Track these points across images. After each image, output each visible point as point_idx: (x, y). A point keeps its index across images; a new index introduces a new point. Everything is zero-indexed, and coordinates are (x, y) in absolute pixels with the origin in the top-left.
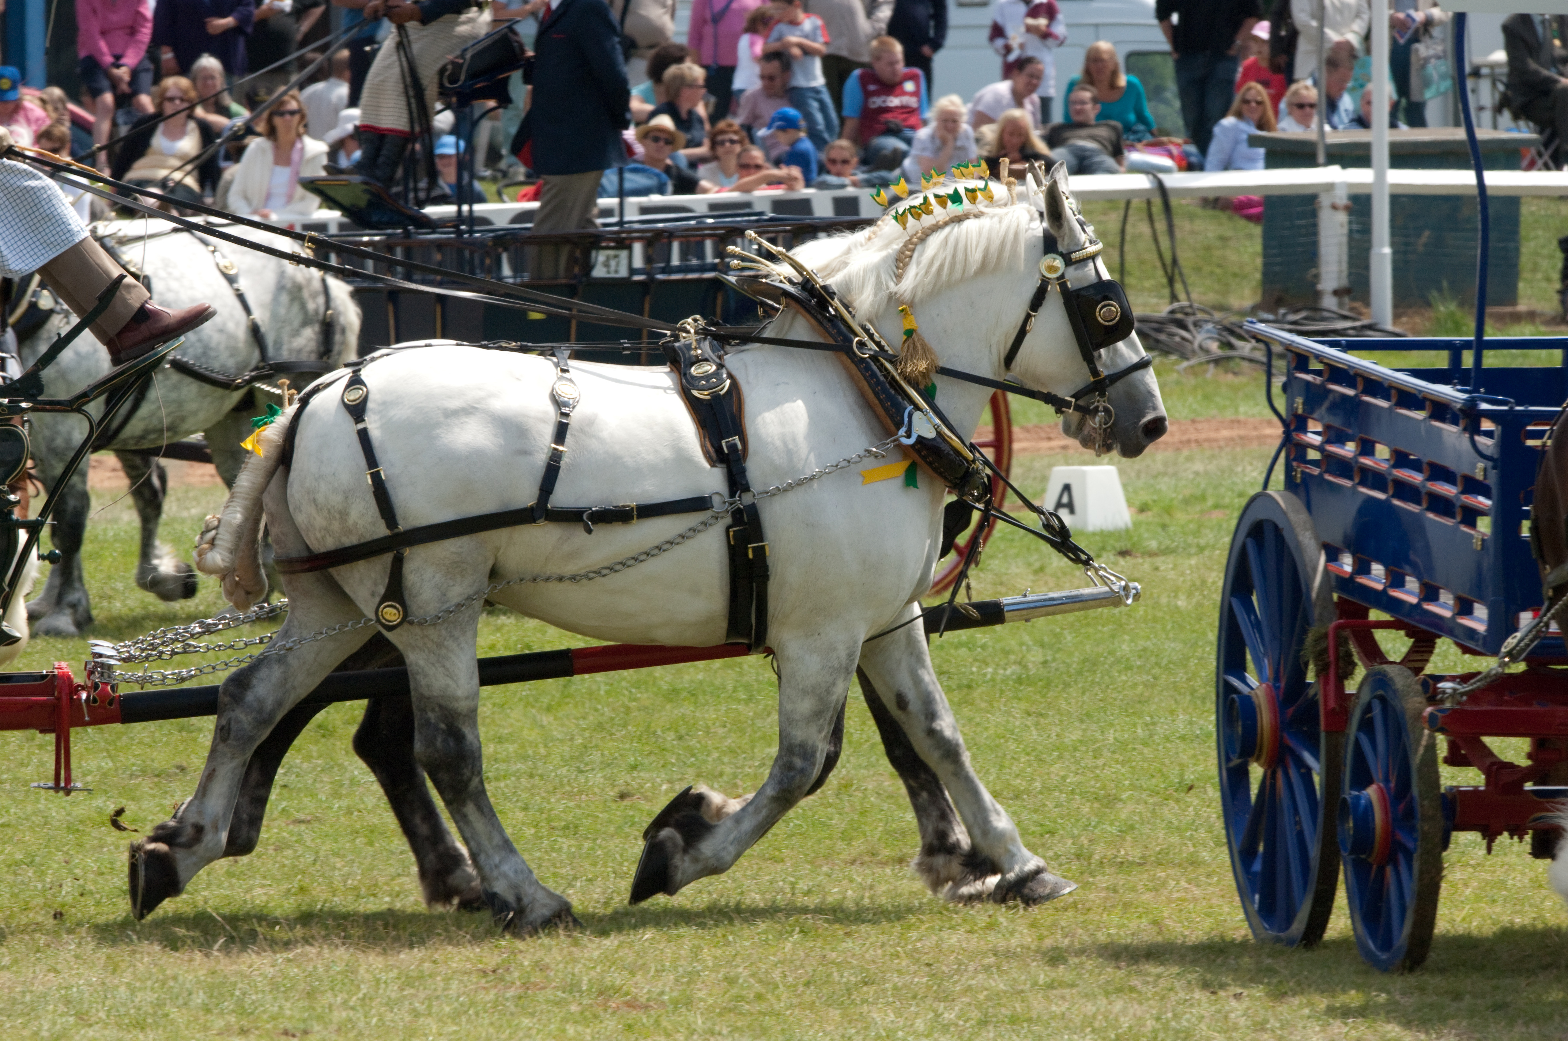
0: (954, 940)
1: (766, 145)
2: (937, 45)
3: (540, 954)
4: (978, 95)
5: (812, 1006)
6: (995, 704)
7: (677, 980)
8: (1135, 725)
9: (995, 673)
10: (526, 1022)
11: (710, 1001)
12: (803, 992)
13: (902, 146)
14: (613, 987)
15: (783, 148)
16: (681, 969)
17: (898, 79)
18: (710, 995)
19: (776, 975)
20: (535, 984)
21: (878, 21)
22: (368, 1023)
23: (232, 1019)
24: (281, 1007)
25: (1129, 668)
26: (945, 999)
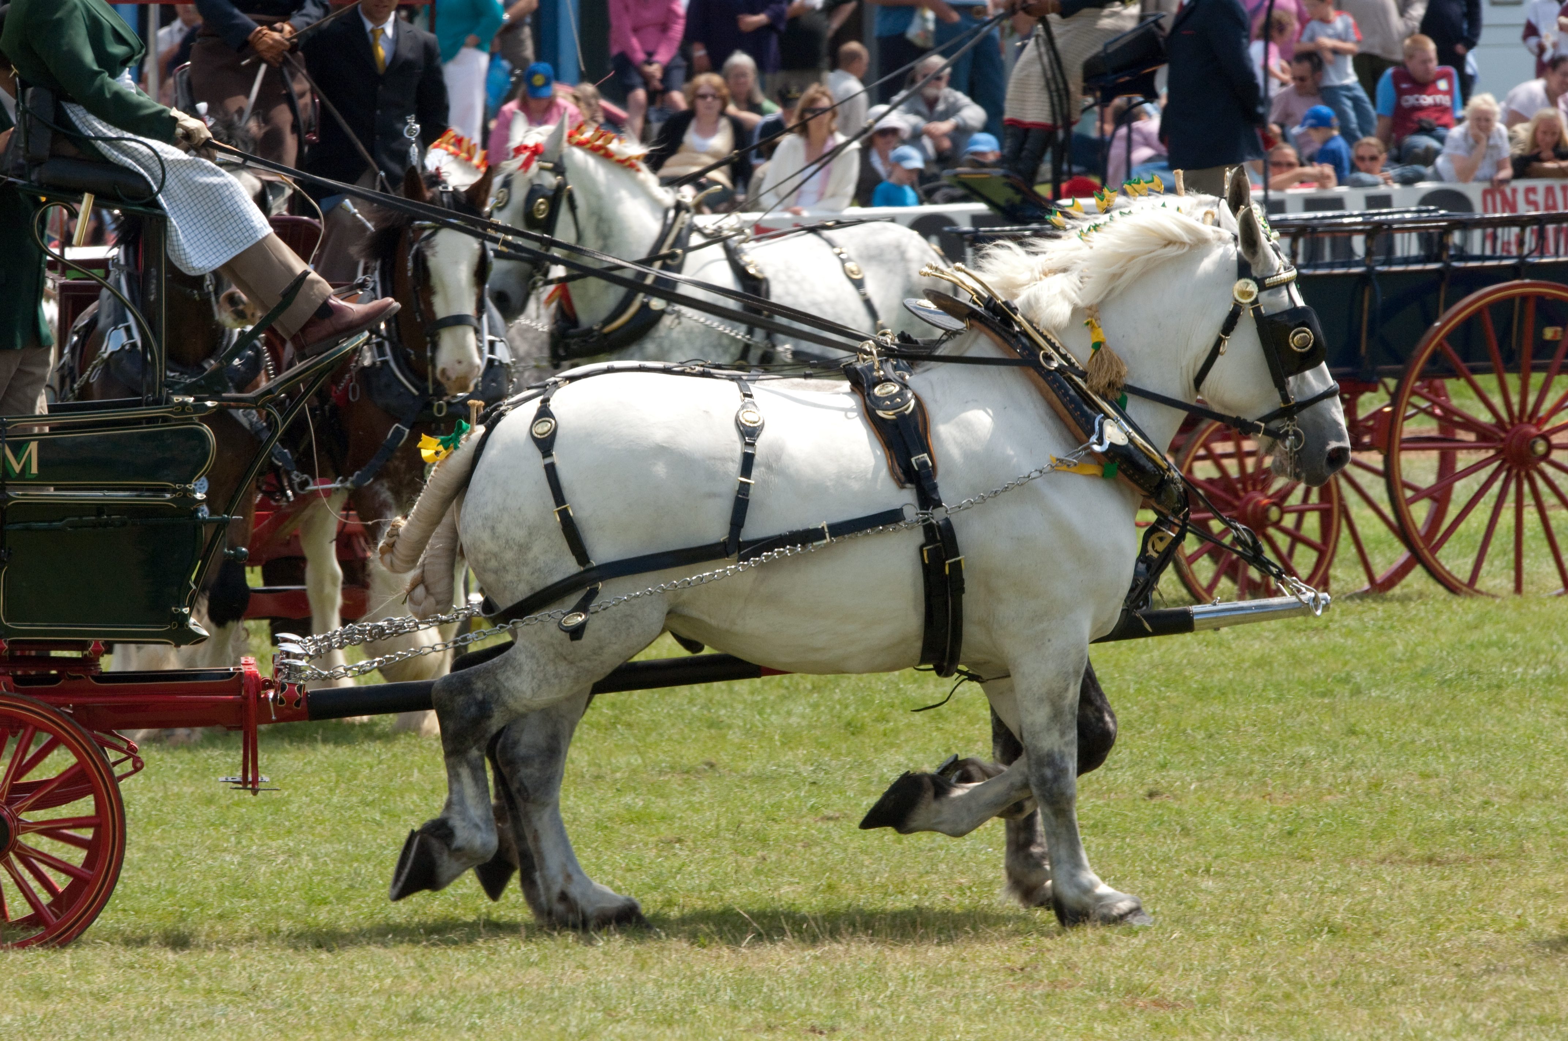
0: (1482, 940)
1: (1299, 143)
2: (1471, 44)
3: (1068, 952)
4: (1511, 93)
5: (1340, 1006)
7: (1205, 979)
9: (1525, 672)
10: (1054, 1020)
11: (1238, 1000)
12: (1332, 993)
13: (1434, 144)
14: (1141, 986)
15: (1315, 146)
16: (1209, 969)
17: (1431, 77)
18: (1239, 994)
19: (1304, 975)
20: (1063, 983)
21: (1411, 19)
22: (895, 1021)
23: (760, 1016)
24: (808, 1004)
26: (1474, 999)
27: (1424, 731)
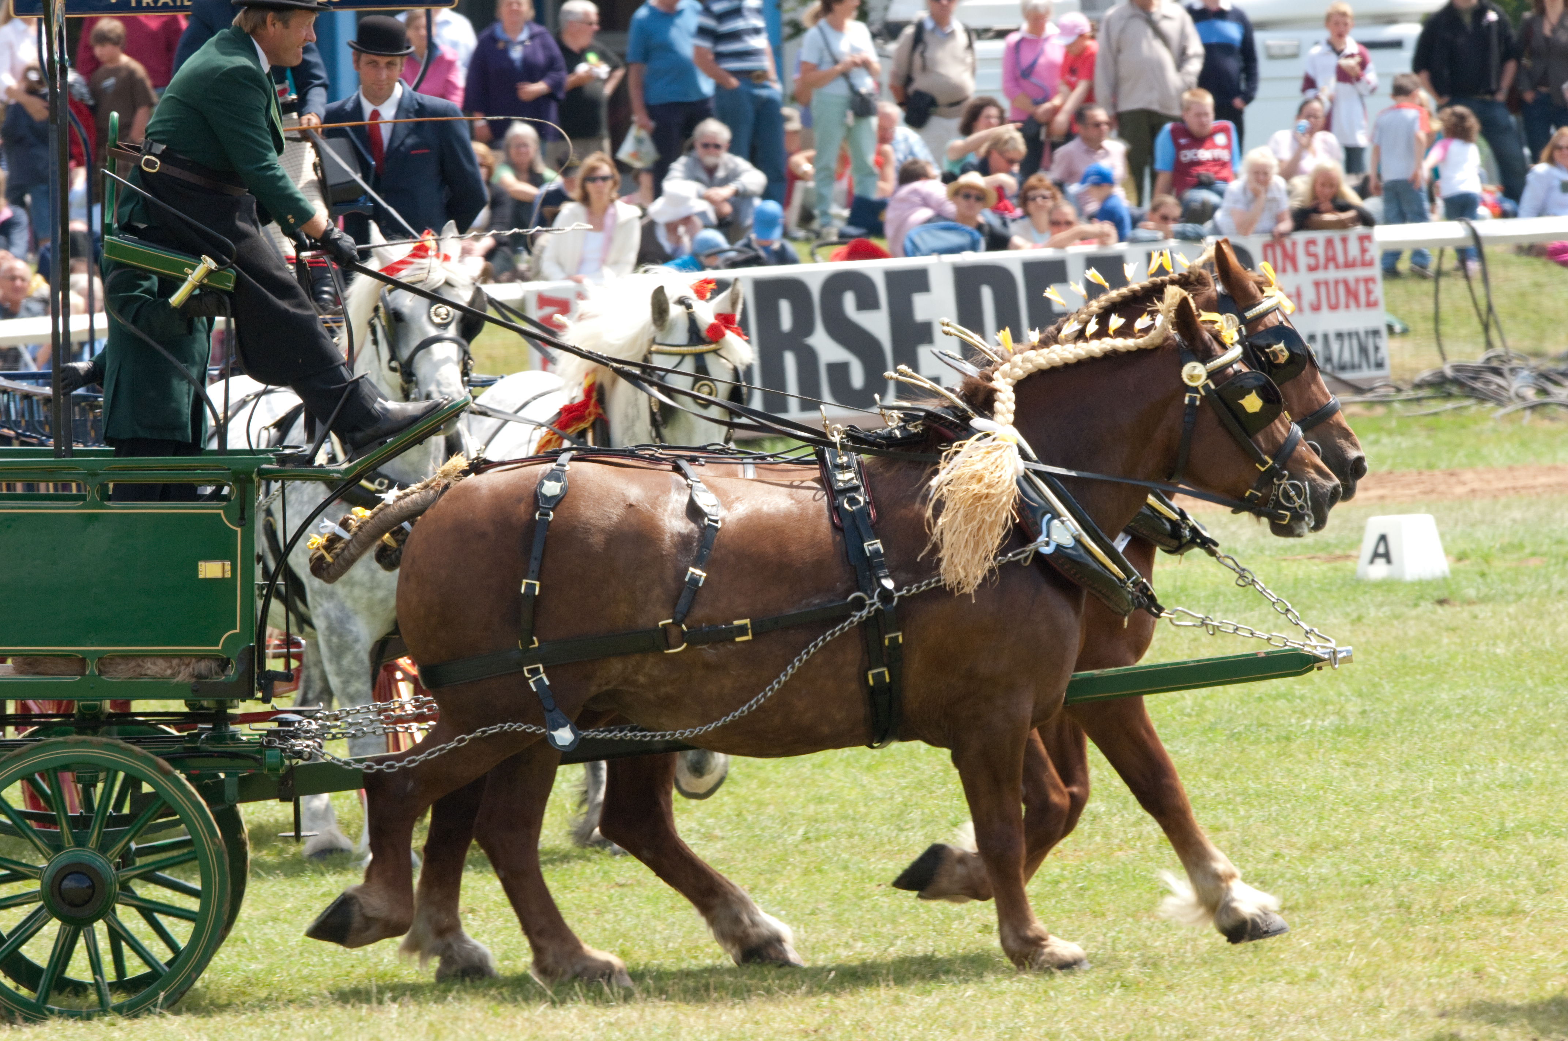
2: (1248, 98)
3: (861, 1013)
6: (1314, 756)
8: (1454, 774)
9: (1313, 724)
13: (1213, 198)
15: (1095, 204)
16: (1002, 1026)
17: (1208, 132)
21: (1189, 74)
25: (1448, 716)
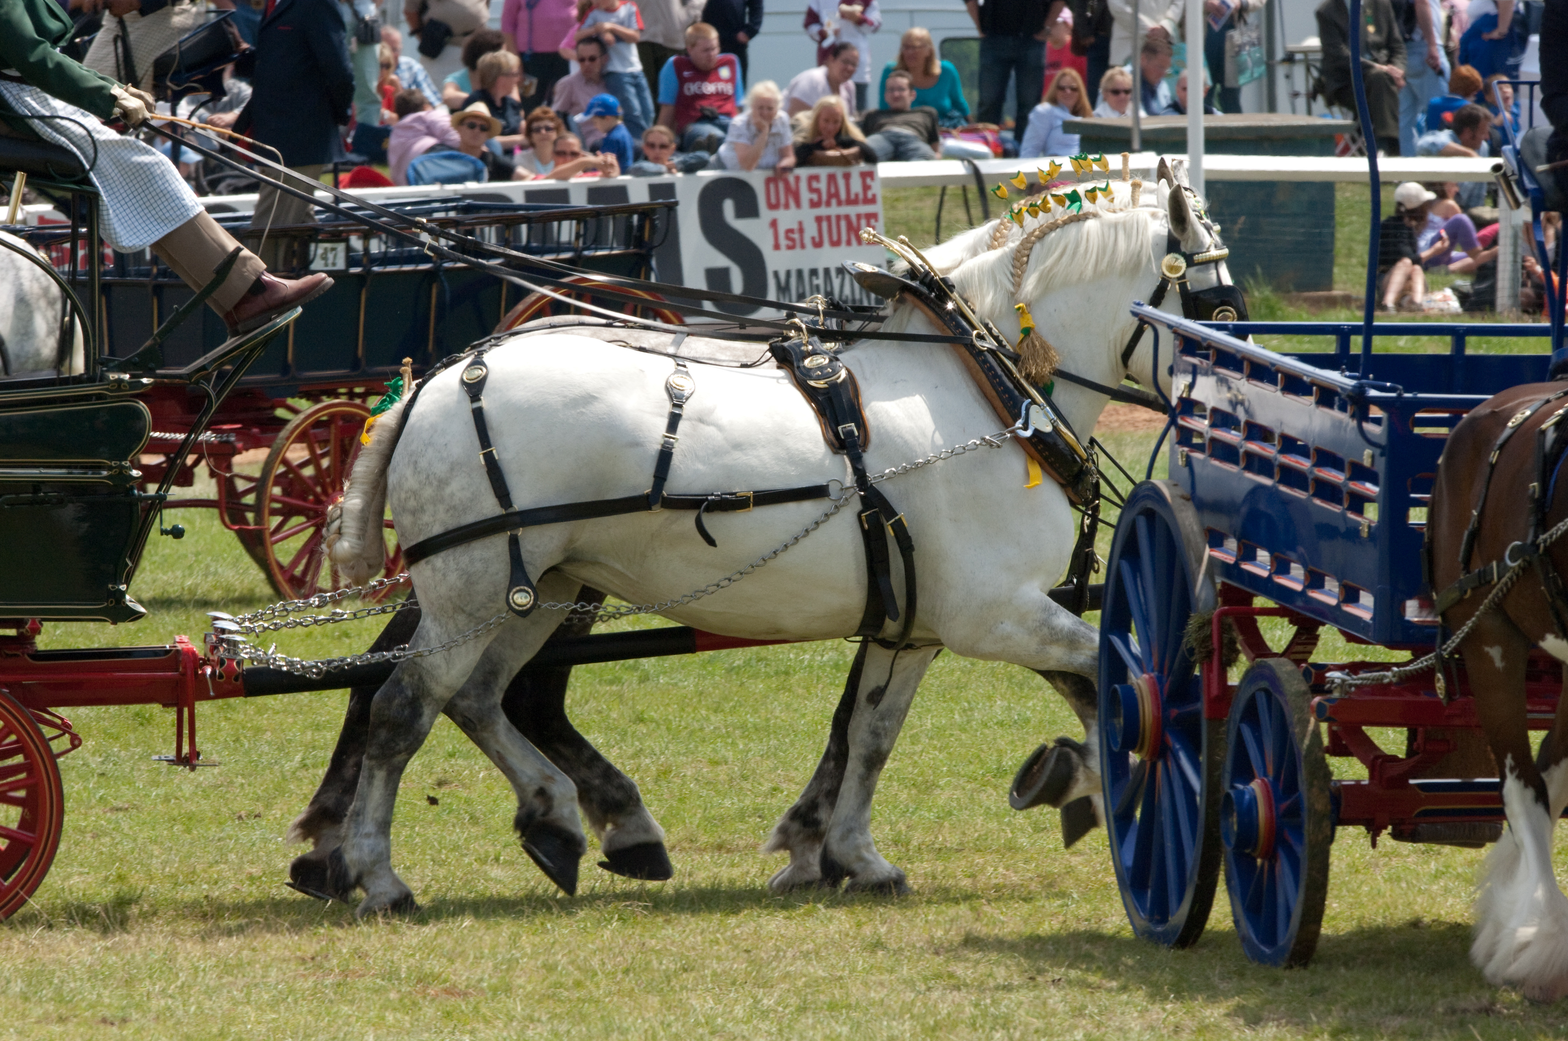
0: (772, 926)
1: (582, 132)
2: (752, 31)
3: (359, 941)
4: (793, 81)
5: (631, 993)
7: (495, 967)
8: (952, 711)
10: (345, 1009)
11: (529, 988)
12: (622, 980)
13: (717, 132)
14: (432, 974)
15: (600, 135)
16: (500, 957)
17: (713, 65)
18: (529, 982)
19: (595, 962)
20: (354, 972)
21: (694, 7)
22: (186, 1012)
23: (51, 1007)
24: (99, 995)
26: (764, 985)
27: (713, 718)
